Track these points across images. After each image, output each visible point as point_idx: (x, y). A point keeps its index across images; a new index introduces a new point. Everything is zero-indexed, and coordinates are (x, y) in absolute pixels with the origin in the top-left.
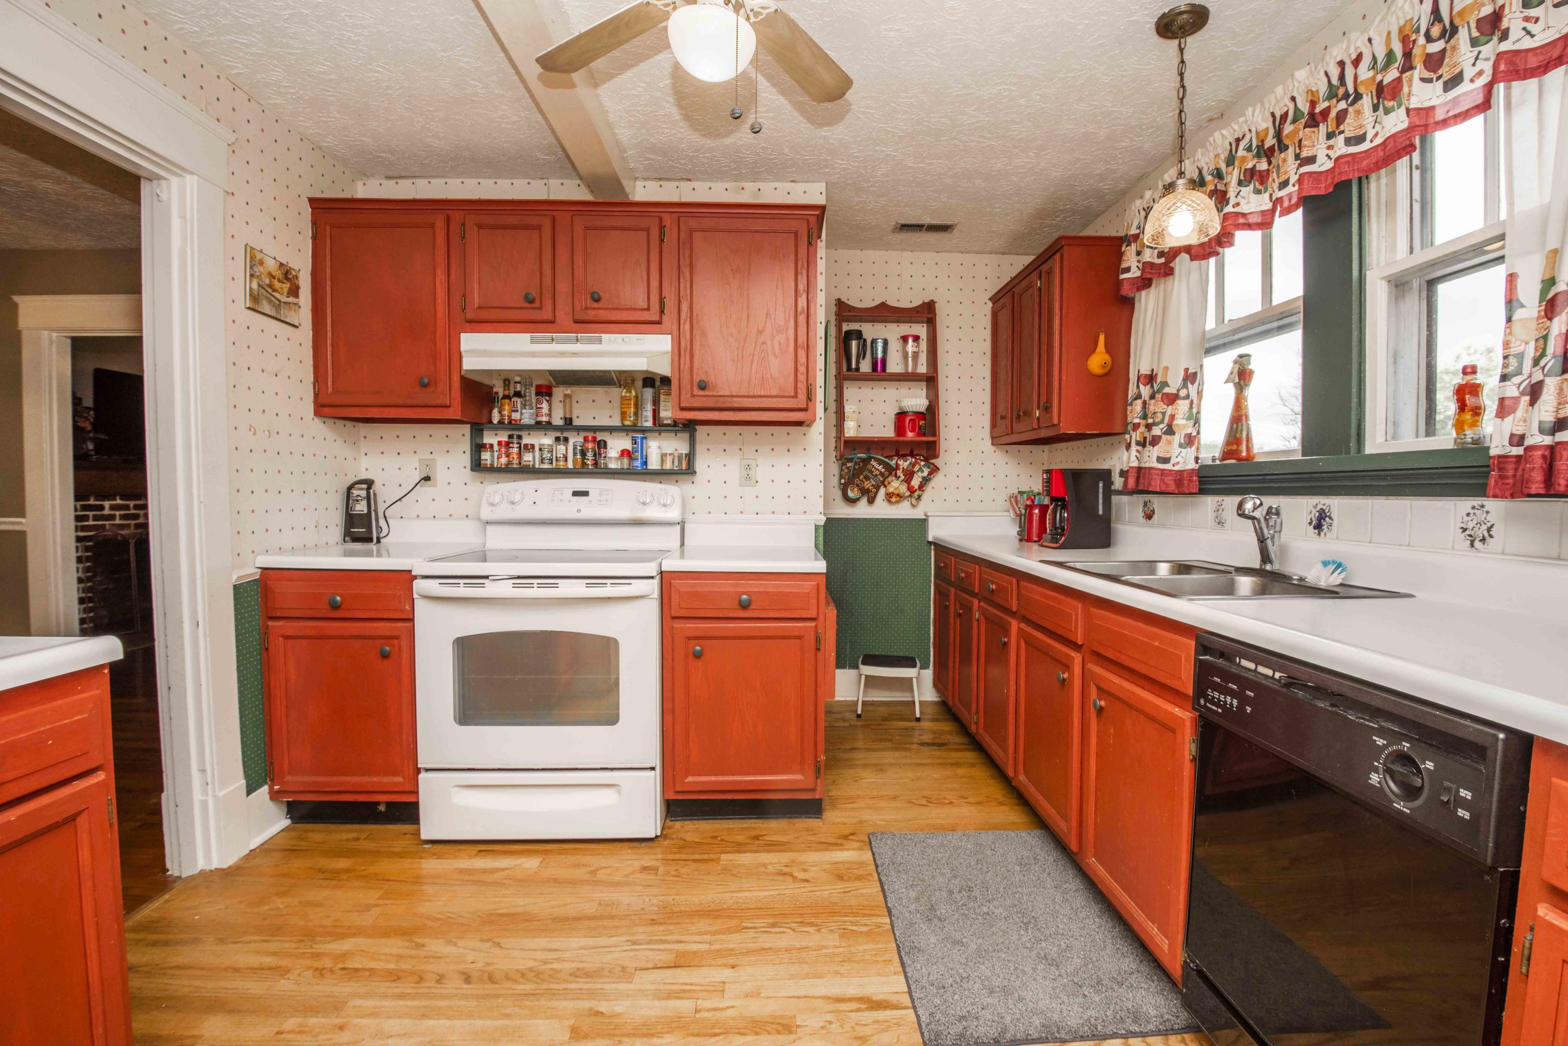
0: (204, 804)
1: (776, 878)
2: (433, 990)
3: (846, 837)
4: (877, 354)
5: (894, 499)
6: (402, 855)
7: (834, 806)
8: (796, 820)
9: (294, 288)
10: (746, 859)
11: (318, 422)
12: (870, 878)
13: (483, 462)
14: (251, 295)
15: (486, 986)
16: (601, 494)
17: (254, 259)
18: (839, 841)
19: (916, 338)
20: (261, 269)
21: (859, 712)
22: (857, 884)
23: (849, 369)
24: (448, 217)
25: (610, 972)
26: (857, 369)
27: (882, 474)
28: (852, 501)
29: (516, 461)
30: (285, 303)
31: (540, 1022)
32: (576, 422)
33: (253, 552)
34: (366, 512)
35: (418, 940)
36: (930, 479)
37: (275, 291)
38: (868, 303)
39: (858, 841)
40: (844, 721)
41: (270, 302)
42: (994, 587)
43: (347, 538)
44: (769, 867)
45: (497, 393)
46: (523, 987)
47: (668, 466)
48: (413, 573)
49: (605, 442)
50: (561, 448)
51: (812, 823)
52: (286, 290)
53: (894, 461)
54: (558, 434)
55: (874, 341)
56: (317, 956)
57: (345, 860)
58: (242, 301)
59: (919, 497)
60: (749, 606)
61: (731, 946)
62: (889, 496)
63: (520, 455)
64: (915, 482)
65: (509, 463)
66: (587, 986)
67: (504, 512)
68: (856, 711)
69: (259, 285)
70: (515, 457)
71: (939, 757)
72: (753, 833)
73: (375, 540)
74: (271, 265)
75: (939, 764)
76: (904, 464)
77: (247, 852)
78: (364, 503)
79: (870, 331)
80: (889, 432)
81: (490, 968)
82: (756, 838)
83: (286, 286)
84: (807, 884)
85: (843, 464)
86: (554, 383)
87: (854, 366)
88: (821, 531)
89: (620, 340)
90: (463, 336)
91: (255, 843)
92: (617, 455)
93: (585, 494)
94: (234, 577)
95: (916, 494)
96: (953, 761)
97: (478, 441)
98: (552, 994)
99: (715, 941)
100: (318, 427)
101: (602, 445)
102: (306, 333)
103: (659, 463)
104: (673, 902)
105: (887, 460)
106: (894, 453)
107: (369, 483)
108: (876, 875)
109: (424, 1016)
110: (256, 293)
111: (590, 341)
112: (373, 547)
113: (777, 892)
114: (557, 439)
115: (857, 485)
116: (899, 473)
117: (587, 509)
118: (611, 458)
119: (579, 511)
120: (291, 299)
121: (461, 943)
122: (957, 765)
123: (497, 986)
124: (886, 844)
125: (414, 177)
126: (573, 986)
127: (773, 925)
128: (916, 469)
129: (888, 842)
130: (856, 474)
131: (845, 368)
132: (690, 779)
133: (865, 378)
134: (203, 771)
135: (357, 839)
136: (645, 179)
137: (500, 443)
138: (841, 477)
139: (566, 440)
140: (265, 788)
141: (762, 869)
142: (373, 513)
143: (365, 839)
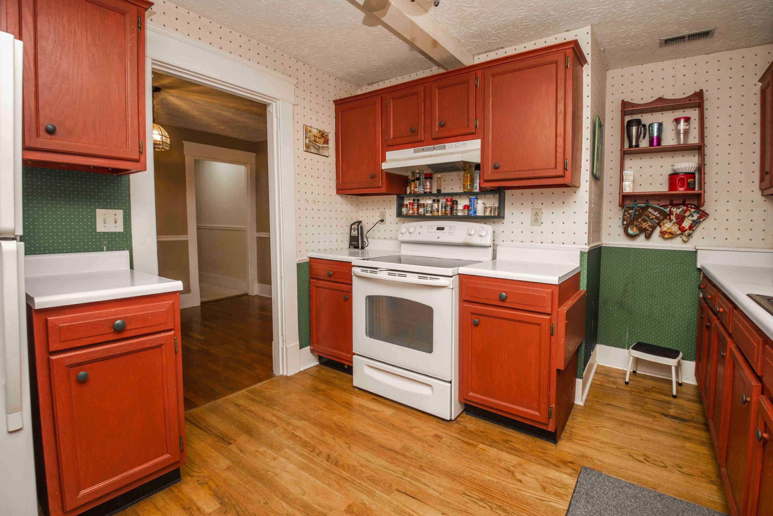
0: (283, 348)
1: (502, 471)
2: (314, 458)
3: (565, 463)
4: (653, 134)
5: (666, 236)
6: (344, 390)
7: (570, 439)
8: (538, 439)
9: (326, 140)
10: (493, 452)
11: (338, 197)
12: (565, 498)
13: (402, 213)
14: (305, 145)
15: (333, 466)
16: (450, 229)
17: (307, 130)
18: (559, 464)
19: (687, 120)
20: (310, 134)
21: (627, 380)
22: (553, 498)
23: (631, 146)
24: (381, 97)
25: (384, 485)
26: (637, 146)
27: (657, 218)
28: (632, 237)
29: (416, 212)
30: (322, 147)
31: (339, 495)
32: (443, 191)
33: (307, 250)
34: (357, 235)
35: (324, 432)
36: (700, 222)
37: (317, 142)
38: (648, 99)
39: (572, 469)
40: (614, 383)
41: (314, 147)
42: (721, 310)
43: (351, 247)
44: (503, 462)
45: (410, 179)
46: (345, 473)
47: (488, 214)
48: (352, 264)
49: (457, 201)
50: (436, 205)
51: (549, 445)
52: (322, 142)
53: (668, 209)
54: (435, 198)
55: (651, 125)
56: (289, 424)
57: (325, 385)
58: (302, 147)
59: (690, 235)
60: (506, 299)
61: (450, 501)
62: (663, 234)
63: (418, 209)
64: (686, 224)
65: (413, 213)
66: (370, 487)
67: (407, 237)
68: (625, 379)
69: (309, 141)
70: (416, 210)
71: (676, 429)
72: (505, 438)
73: (360, 248)
74: (315, 132)
75: (671, 434)
76: (676, 211)
77: (298, 371)
78: (356, 231)
79: (646, 119)
80: (663, 188)
81: (339, 458)
82: (506, 441)
83: (322, 140)
84: (519, 484)
85: (625, 211)
86: (433, 173)
87: (634, 143)
88: (586, 256)
89: (454, 146)
90: (387, 153)
91: (302, 369)
92: (462, 208)
93: (442, 229)
94: (297, 260)
95: (686, 233)
96: (687, 435)
97: (401, 203)
98: (353, 483)
99: (444, 494)
100: (339, 198)
101: (455, 203)
102: (332, 159)
103: (483, 213)
104: (437, 460)
105: (662, 208)
106: (669, 203)
107: (360, 222)
108: (570, 497)
109: (302, 469)
110: (308, 144)
111: (440, 148)
112: (360, 251)
113: (497, 480)
114: (434, 201)
115: (636, 226)
116: (673, 217)
117: (444, 237)
118: (459, 210)
119: (438, 238)
120: (325, 145)
121: (338, 440)
122: (688, 439)
123: (336, 468)
124: (590, 479)
125: (378, 82)
126: (363, 483)
127: (482, 500)
128: (687, 214)
129: (593, 478)
130: (636, 218)
131: (626, 146)
132: (471, 394)
133: (645, 152)
134: (283, 336)
135: (335, 378)
136: (479, 54)
137: (410, 203)
138: (624, 220)
139: (438, 201)
140: (309, 347)
141: (497, 462)
142: (360, 235)
143: (337, 378)
